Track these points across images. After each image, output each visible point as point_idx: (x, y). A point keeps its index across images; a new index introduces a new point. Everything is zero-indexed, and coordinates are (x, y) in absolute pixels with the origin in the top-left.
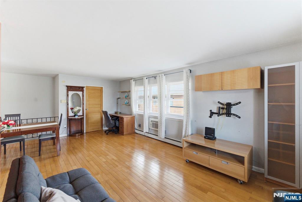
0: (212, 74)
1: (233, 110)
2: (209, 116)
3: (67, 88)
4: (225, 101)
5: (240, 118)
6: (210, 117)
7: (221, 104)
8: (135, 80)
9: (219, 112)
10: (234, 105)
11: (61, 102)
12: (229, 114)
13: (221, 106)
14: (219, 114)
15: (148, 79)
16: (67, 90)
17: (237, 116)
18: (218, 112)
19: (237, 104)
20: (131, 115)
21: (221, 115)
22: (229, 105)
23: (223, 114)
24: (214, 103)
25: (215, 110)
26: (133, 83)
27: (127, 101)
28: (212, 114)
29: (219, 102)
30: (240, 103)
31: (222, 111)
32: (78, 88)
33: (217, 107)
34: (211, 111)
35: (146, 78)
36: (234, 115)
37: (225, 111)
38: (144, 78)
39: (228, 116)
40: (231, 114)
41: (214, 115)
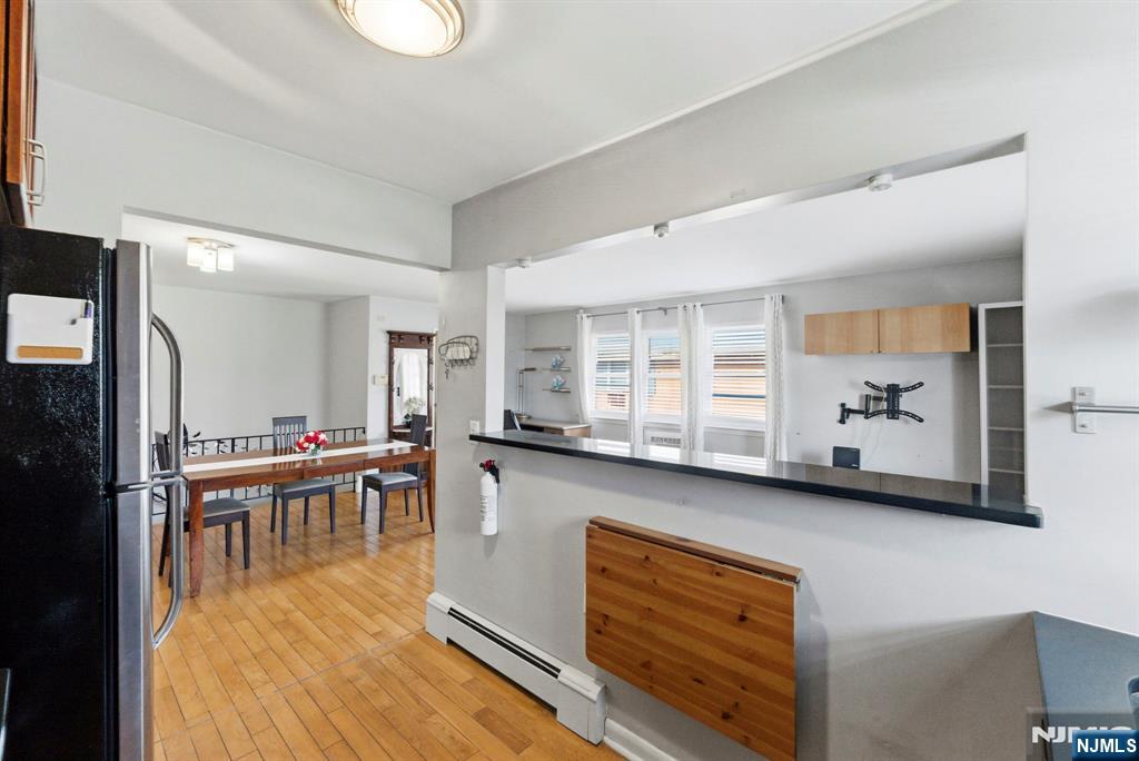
0: (851, 313)
1: (905, 402)
2: (839, 418)
3: (391, 338)
4: (883, 381)
5: (921, 420)
6: (842, 421)
7: (873, 387)
8: (595, 313)
9: (867, 410)
10: (907, 390)
11: (374, 383)
12: (893, 413)
13: (872, 393)
14: (866, 414)
15: (641, 314)
16: (390, 343)
17: (914, 416)
18: (864, 409)
19: (914, 388)
20: (578, 423)
21: (874, 414)
22: (894, 391)
23: (879, 413)
24: (853, 384)
25: (854, 404)
26: (587, 323)
27: (557, 379)
28: (846, 412)
29: (867, 383)
30: (921, 384)
31: (876, 406)
32: (417, 338)
33: (861, 397)
34: (843, 405)
35: (636, 309)
36: (907, 414)
37: (884, 405)
38: (629, 310)
39: (893, 418)
40: (899, 412)
41: (851, 415)
